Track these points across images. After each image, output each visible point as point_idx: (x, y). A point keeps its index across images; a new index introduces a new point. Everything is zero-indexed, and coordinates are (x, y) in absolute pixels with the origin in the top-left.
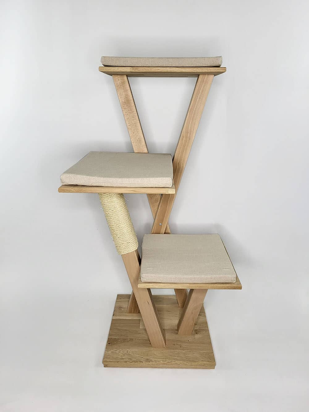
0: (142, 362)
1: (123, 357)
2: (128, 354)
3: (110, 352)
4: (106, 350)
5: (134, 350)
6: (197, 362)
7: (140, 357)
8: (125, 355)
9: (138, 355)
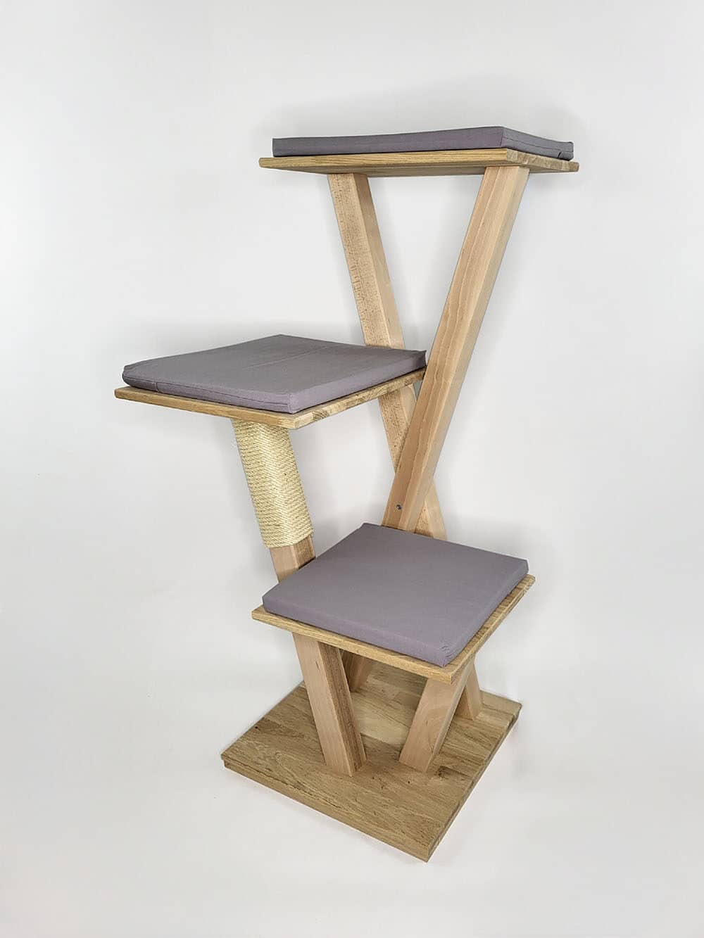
0: (287, 784)
1: (260, 761)
2: (273, 758)
3: (245, 743)
4: (242, 737)
5: (288, 756)
6: (392, 830)
7: (290, 773)
8: (267, 759)
9: (290, 768)
